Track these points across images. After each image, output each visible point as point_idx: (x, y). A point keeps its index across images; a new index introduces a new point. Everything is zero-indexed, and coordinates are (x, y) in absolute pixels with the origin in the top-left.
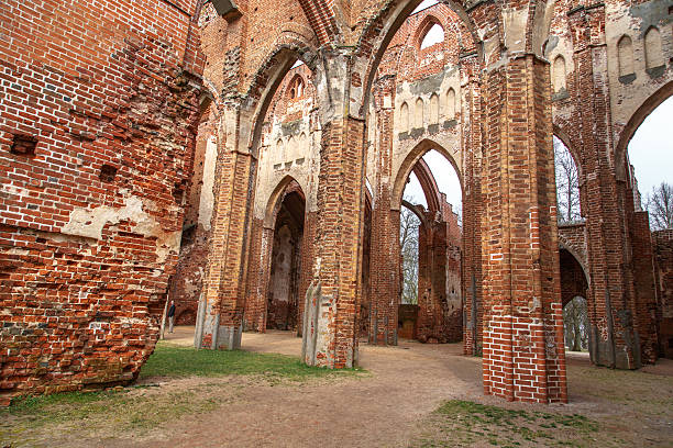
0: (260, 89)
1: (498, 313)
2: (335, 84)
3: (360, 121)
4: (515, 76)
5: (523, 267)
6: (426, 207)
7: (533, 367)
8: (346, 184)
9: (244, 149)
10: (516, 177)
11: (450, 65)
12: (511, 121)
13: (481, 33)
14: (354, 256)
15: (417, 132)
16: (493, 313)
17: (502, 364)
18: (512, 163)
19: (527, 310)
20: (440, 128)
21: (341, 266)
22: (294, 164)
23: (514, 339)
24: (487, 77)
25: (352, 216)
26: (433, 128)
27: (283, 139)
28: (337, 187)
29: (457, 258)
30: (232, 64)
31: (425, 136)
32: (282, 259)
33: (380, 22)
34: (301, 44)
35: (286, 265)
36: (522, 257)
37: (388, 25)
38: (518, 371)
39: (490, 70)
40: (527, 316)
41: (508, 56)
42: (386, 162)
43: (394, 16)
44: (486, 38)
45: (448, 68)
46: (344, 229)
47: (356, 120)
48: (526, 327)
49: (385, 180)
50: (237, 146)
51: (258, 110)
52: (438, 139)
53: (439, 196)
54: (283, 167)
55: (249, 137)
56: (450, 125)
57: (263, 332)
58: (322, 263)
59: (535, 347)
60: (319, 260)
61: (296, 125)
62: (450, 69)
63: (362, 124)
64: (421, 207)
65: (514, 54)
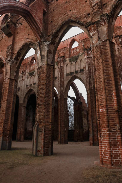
0: (18, 58)
1: (104, 132)
2: (43, 53)
3: (52, 66)
4: (104, 47)
5: (112, 113)
6: (75, 98)
7: (118, 152)
8: (47, 87)
9: (13, 78)
10: (107, 81)
11: (81, 53)
12: (104, 61)
13: (91, 34)
14: (51, 113)
15: (72, 73)
16: (102, 132)
17: (107, 151)
18: (105, 76)
19: (115, 130)
20: (79, 72)
21: (46, 117)
22: (33, 85)
23: (111, 141)
24: (94, 48)
25: (50, 98)
26: (77, 72)
27: (29, 77)
28: (44, 88)
29: (86, 114)
30: (9, 50)
31: (74, 75)
32: (30, 116)
33: (58, 33)
34: (32, 42)
35: (31, 118)
36: (111, 109)
37: (60, 34)
38: (113, 154)
39: (95, 45)
40: (115, 132)
41: (101, 41)
42: (62, 83)
43: (62, 32)
44: (93, 35)
45: (80, 54)
46: (47, 103)
47: (50, 65)
48: (115, 136)
49: (62, 89)
50: (10, 77)
51: (18, 65)
52: (78, 75)
53: (79, 94)
54: (29, 86)
55: (15, 74)
56: (82, 71)
57: (23, 141)
58: (39, 116)
59: (119, 144)
60: (38, 115)
61: (33, 73)
62: (81, 54)
63: (52, 67)
64: (74, 98)
65: (103, 40)
